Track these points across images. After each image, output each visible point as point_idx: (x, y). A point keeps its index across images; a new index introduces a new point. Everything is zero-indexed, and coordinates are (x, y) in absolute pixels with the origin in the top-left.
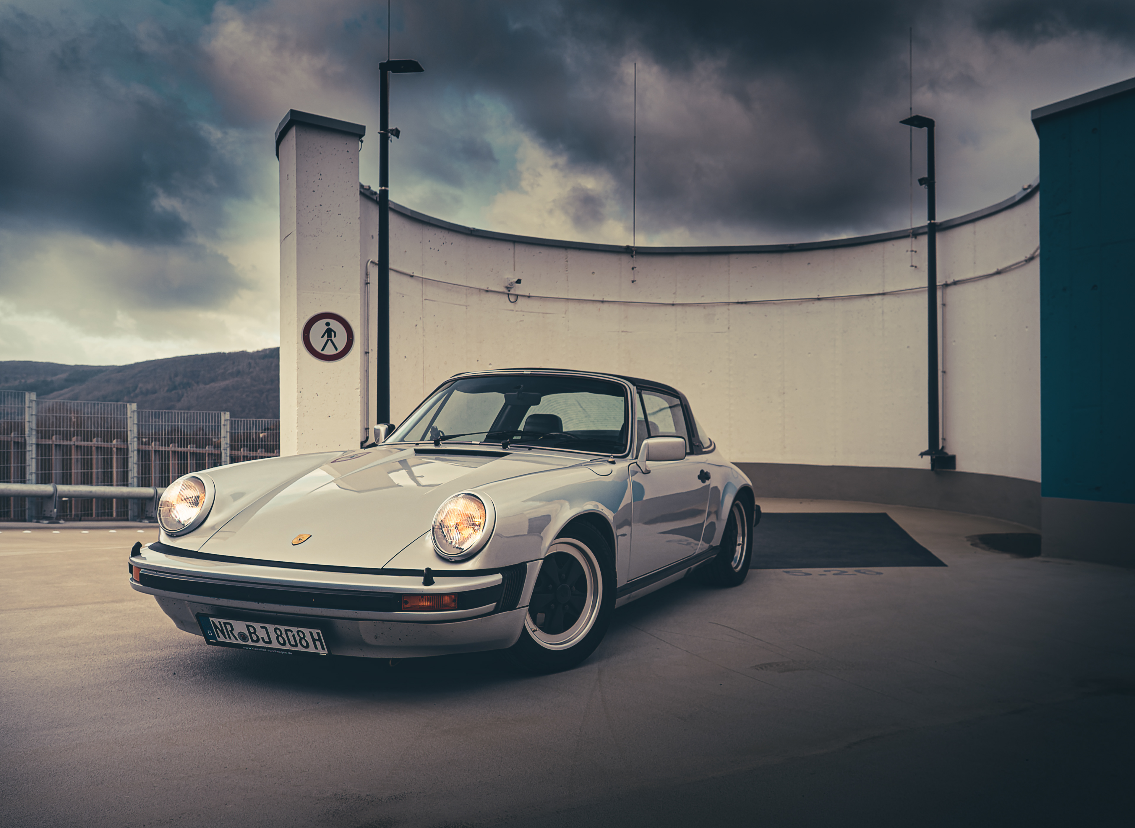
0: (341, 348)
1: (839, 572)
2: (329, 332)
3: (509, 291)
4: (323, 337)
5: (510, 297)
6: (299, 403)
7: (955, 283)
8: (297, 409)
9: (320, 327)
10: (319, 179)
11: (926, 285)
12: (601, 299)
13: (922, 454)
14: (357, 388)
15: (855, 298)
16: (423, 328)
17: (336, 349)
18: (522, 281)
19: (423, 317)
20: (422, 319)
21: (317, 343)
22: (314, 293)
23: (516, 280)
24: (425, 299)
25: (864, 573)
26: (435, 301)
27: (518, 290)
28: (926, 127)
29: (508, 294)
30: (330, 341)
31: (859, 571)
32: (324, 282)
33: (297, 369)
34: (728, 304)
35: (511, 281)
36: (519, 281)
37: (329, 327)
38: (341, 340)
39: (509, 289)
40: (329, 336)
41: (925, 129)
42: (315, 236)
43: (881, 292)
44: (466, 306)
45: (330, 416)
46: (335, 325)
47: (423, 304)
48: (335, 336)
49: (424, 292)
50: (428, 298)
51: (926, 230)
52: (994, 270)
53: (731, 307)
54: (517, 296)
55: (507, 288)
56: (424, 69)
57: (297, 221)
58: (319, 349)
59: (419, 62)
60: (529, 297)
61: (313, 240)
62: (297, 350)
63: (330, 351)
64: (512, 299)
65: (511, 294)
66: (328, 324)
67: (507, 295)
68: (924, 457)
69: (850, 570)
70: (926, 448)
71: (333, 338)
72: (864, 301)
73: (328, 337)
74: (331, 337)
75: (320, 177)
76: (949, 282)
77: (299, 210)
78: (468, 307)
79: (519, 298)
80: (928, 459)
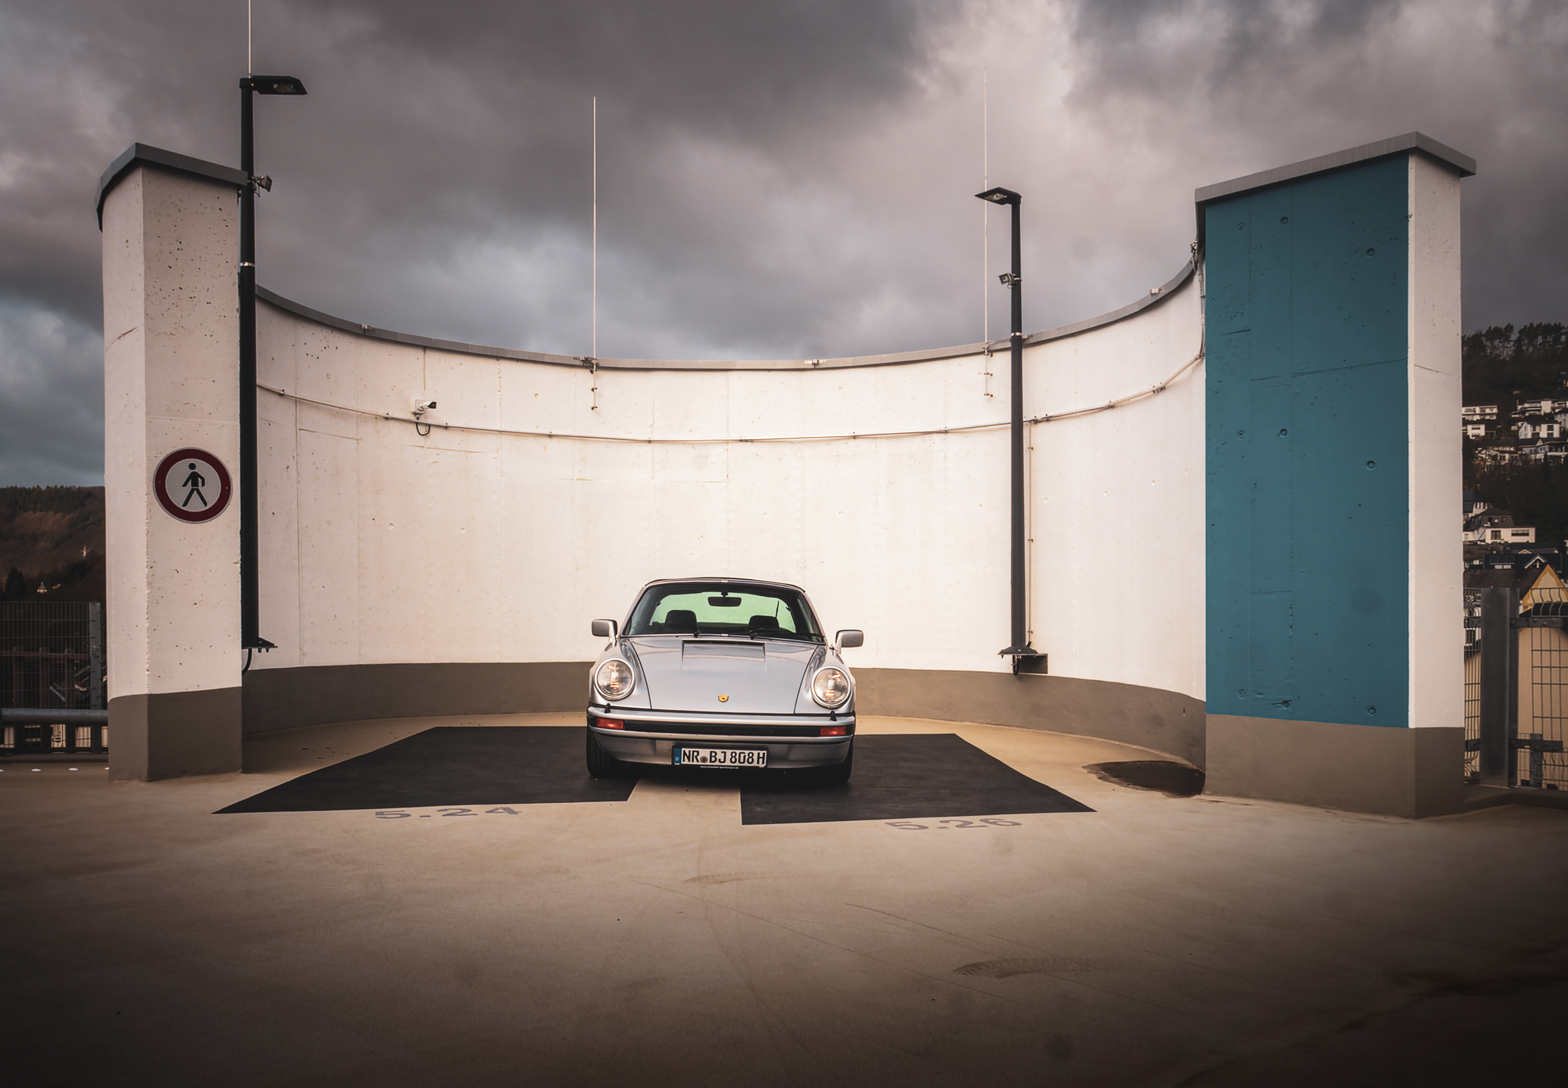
0: (212, 501)
1: (962, 823)
2: (195, 478)
3: (418, 418)
4: (185, 485)
5: (419, 427)
6: (149, 584)
7: (1048, 419)
8: (147, 592)
9: (181, 470)
10: (178, 249)
11: (1009, 420)
12: (548, 432)
13: (1003, 653)
14: (236, 561)
15: (905, 437)
16: (297, 470)
17: (205, 504)
18: (437, 405)
19: (297, 455)
20: (295, 457)
21: (178, 496)
22: (171, 420)
23: (429, 403)
24: (300, 429)
25: (995, 823)
26: (313, 432)
27: (433, 418)
28: (1010, 203)
29: (417, 424)
30: (195, 492)
31: (986, 821)
32: (186, 404)
33: (146, 532)
34: (727, 442)
35: (421, 405)
36: (433, 405)
37: (194, 471)
38: (212, 490)
39: (418, 416)
40: (195, 484)
41: (1008, 207)
42: (172, 334)
43: (943, 428)
44: (357, 440)
45: (196, 604)
46: (203, 467)
47: (297, 435)
48: (203, 485)
49: (297, 417)
50: (303, 428)
51: (1009, 345)
52: (1105, 403)
53: (731, 446)
54: (429, 426)
55: (415, 414)
56: (307, 91)
57: (145, 312)
58: (178, 503)
59: (301, 81)
60: (446, 427)
61: (170, 339)
62: (147, 505)
63: (195, 506)
64: (423, 429)
65: (421, 424)
66: (192, 466)
67: (415, 425)
68: (1005, 656)
69: (975, 819)
70: (1008, 644)
71: (200, 487)
72: (919, 440)
73: (192, 486)
74: (198, 486)
75: (180, 246)
76: (1039, 417)
77: (149, 296)
78: (359, 441)
79: (433, 430)
80: (1009, 658)
